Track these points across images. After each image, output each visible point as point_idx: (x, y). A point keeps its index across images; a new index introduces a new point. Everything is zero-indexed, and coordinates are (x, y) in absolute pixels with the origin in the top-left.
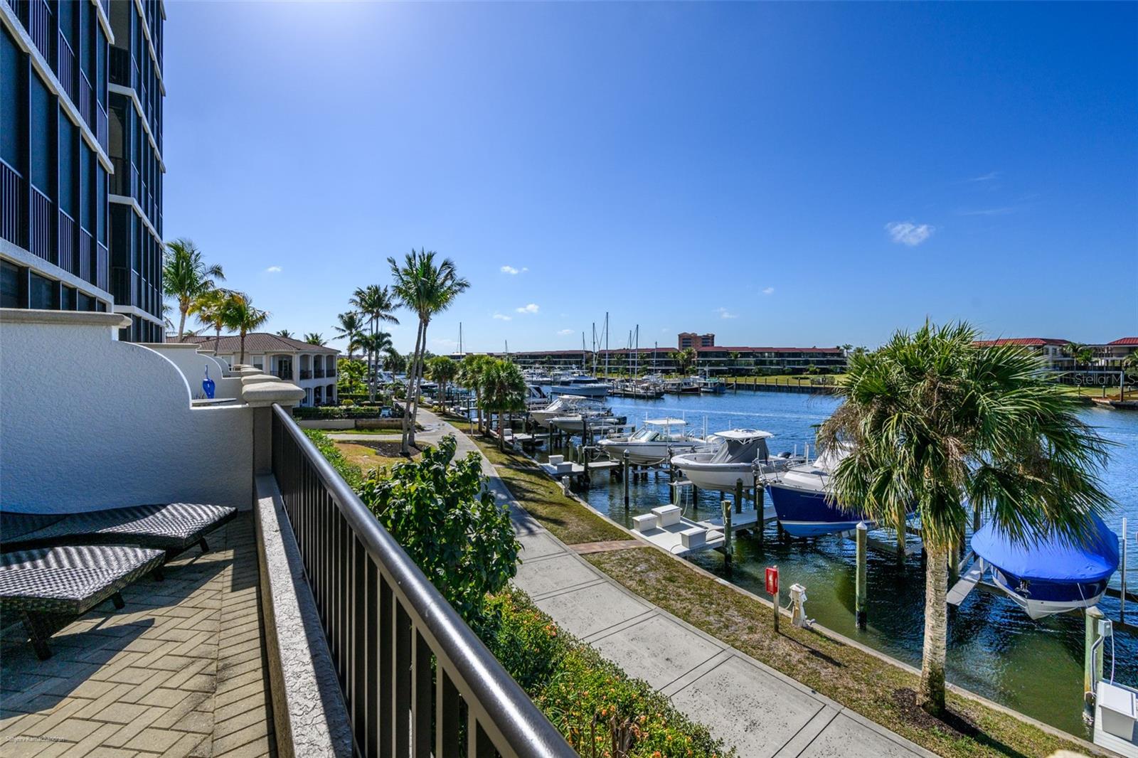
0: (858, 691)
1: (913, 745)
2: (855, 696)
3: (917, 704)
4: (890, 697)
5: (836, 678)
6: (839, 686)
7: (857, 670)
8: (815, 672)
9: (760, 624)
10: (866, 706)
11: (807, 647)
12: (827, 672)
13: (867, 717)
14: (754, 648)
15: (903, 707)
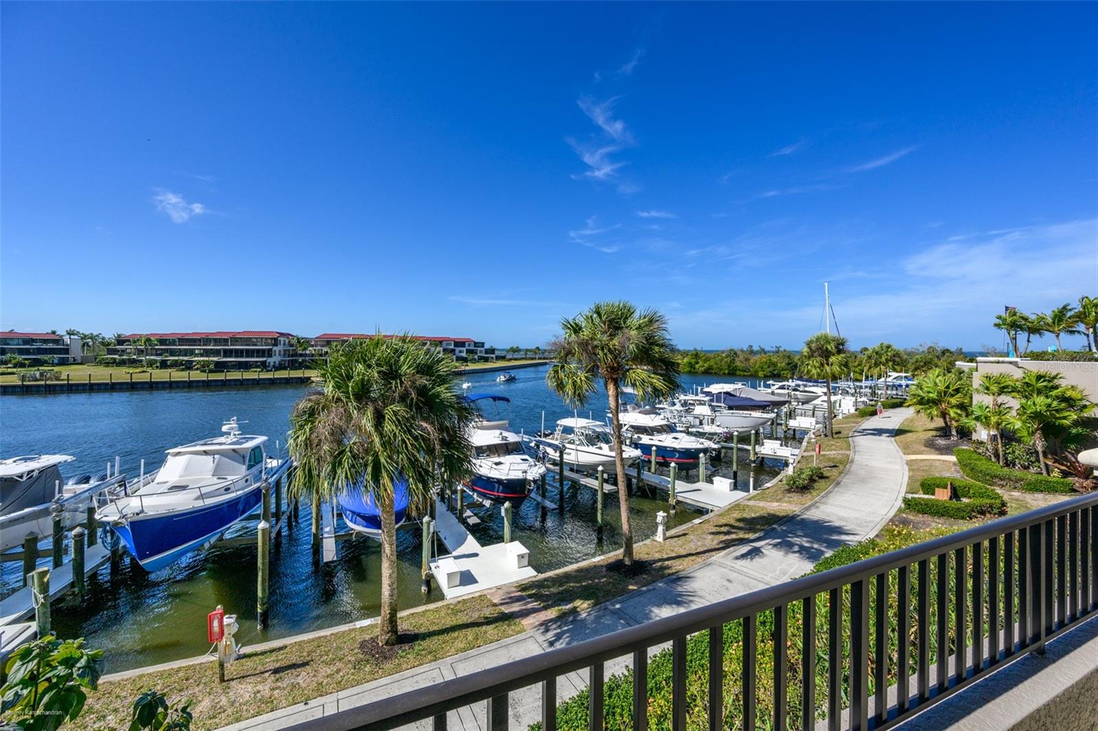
0: (338, 671)
1: (397, 676)
2: (338, 677)
3: (381, 645)
4: (360, 655)
5: (314, 676)
6: (322, 680)
7: (321, 656)
8: (294, 686)
9: (197, 690)
10: (352, 677)
11: (266, 672)
12: (303, 678)
13: (357, 684)
14: (214, 717)
15: (373, 656)
